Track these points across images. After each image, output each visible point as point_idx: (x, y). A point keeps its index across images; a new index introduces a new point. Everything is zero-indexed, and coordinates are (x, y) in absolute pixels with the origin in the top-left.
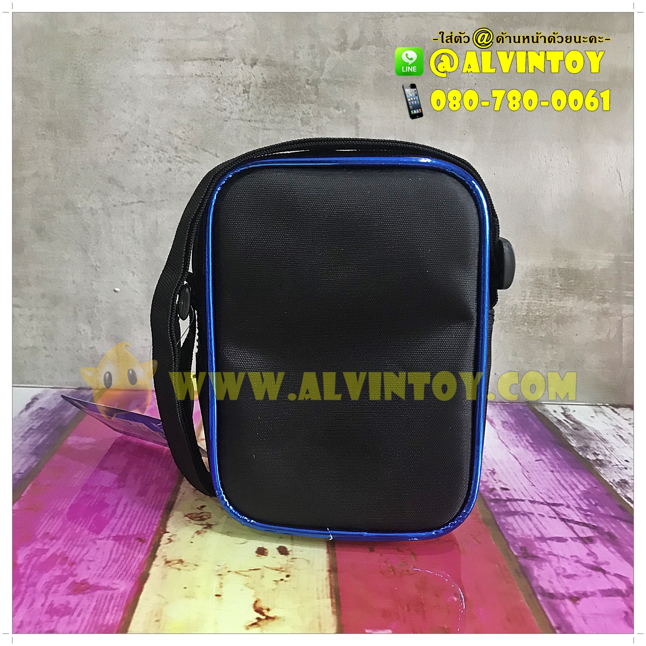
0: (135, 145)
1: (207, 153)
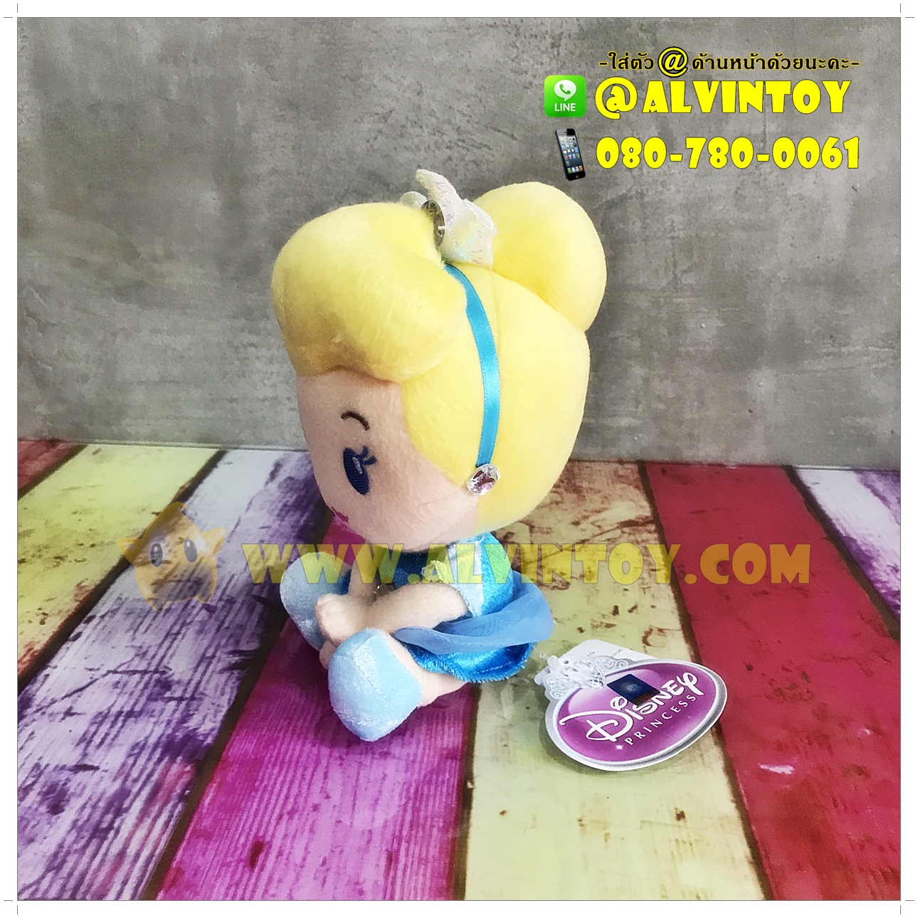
0: (403, 127)
1: (500, 134)
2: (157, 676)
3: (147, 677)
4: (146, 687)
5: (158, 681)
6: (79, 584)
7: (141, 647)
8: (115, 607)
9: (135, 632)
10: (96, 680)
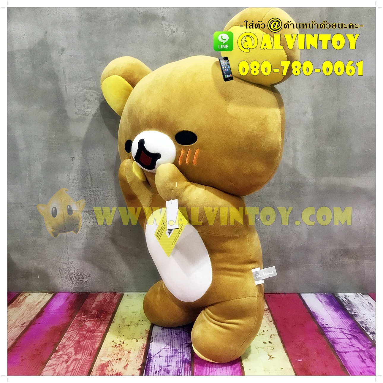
2: (173, 349)
3: (171, 349)
4: (172, 351)
5: (174, 350)
6: (145, 330)
7: (167, 343)
8: (156, 335)
9: (164, 340)
10: (161, 350)
